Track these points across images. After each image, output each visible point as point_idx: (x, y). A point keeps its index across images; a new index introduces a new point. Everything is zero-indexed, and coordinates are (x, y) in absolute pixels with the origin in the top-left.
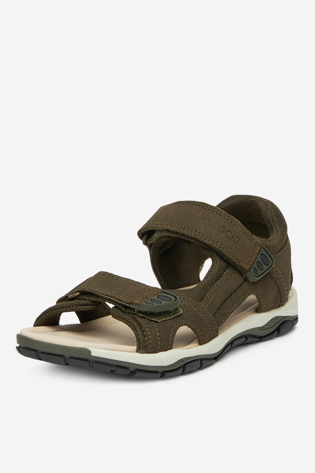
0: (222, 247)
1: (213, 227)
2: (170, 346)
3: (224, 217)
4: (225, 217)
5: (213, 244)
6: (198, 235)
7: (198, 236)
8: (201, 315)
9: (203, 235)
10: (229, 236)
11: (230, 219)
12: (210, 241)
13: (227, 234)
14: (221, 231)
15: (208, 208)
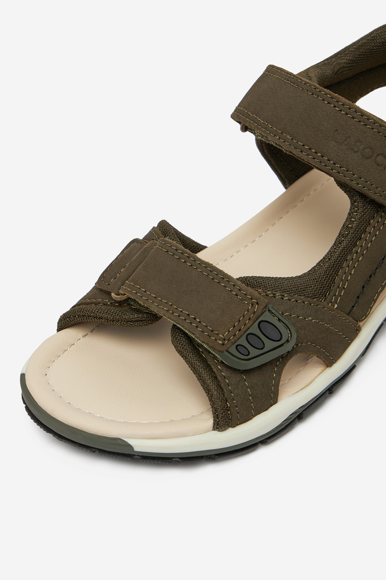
0: (368, 185)
1: (352, 149)
2: (273, 399)
3: (372, 129)
4: (373, 127)
5: (352, 181)
6: (327, 164)
7: (325, 165)
8: (325, 326)
9: (335, 164)
10: (381, 164)
11: (383, 130)
12: (346, 176)
13: (377, 160)
14: (367, 157)
15: (343, 112)
